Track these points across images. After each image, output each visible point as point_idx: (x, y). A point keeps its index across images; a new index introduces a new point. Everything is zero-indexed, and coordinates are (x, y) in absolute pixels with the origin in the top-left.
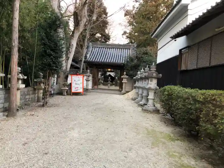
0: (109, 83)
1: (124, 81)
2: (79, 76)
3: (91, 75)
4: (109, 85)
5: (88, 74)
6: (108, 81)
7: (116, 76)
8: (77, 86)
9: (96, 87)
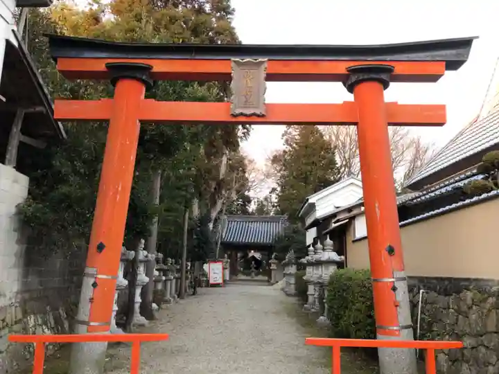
0: (253, 271)
1: (273, 267)
2: (218, 264)
3: (229, 260)
4: (253, 274)
5: (226, 260)
6: (251, 268)
7: (262, 259)
8: (216, 276)
9: (234, 277)
